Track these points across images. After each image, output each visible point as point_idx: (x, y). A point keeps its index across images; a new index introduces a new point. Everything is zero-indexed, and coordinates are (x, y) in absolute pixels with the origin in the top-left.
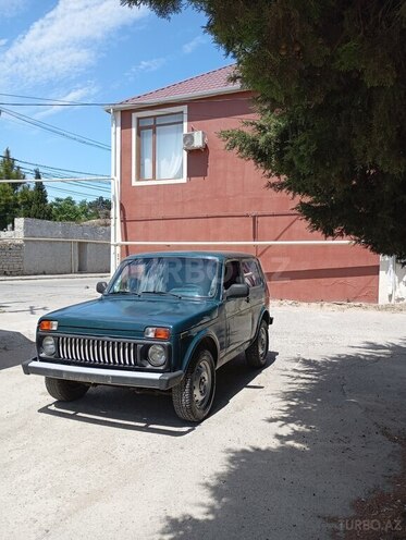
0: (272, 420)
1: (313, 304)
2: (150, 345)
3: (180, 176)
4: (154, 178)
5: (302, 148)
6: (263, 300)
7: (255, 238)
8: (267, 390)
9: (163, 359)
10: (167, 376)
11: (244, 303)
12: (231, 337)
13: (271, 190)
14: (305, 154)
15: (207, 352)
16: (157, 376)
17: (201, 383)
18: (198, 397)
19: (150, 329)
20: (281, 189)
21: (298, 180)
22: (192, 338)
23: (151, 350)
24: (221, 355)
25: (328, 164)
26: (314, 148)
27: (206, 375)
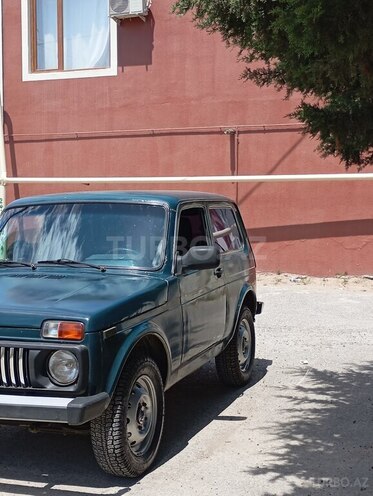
0: (258, 471)
1: (331, 280)
2: (51, 351)
3: (104, 63)
4: (61, 67)
5: (298, 12)
6: (245, 272)
7: (234, 170)
8: (251, 423)
9: (73, 374)
10: (81, 402)
11: (214, 278)
12: (191, 336)
13: (251, 82)
14: (305, 22)
15: (150, 361)
16: (63, 403)
17: (140, 413)
18: (135, 435)
19: (52, 324)
20: (267, 81)
21: (297, 66)
22: (123, 337)
23: (53, 359)
24: (173, 365)
25: (341, 39)
26: (318, 11)
27: (149, 401)
